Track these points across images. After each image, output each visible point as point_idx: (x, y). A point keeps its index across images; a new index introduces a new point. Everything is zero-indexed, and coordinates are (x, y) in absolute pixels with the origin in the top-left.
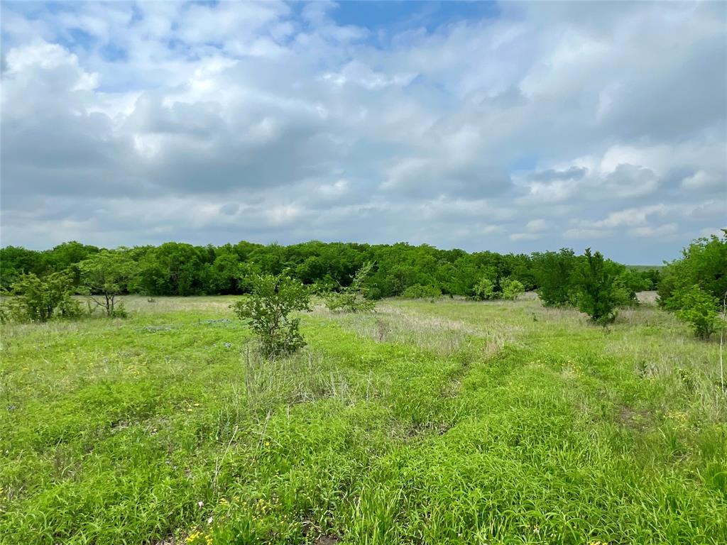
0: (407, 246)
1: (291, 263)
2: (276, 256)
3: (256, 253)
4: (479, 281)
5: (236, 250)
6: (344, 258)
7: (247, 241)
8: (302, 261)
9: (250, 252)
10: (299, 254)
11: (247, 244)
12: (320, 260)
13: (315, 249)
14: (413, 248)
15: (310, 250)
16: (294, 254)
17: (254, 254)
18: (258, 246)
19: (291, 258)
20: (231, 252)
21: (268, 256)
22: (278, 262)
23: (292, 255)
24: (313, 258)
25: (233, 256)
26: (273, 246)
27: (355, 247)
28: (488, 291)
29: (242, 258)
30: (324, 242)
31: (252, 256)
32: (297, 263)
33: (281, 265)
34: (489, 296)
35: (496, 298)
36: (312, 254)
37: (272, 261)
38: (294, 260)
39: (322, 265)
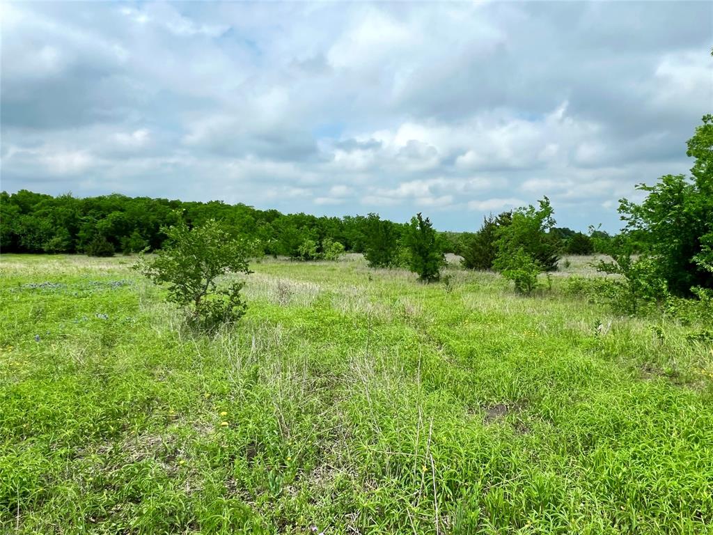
0: (223, 205)
1: (90, 218)
2: (71, 210)
3: (43, 205)
4: (304, 242)
5: (16, 200)
6: (154, 215)
7: (29, 191)
8: (104, 216)
9: (34, 203)
10: (99, 208)
11: (30, 194)
12: (125, 216)
13: (119, 203)
14: (229, 207)
15: (113, 204)
16: (93, 207)
17: (41, 206)
18: (45, 196)
19: (91, 211)
20: (9, 202)
21: (60, 209)
22: (74, 215)
23: (90, 209)
24: (117, 213)
25: (13, 207)
26: (65, 198)
27: (165, 202)
28: (312, 252)
29: (25, 210)
30: (128, 196)
31: (38, 209)
32: (98, 218)
33: (77, 219)
34: (313, 257)
35: (319, 258)
36: (115, 208)
37: (65, 215)
38: (94, 215)
39: (128, 221)
